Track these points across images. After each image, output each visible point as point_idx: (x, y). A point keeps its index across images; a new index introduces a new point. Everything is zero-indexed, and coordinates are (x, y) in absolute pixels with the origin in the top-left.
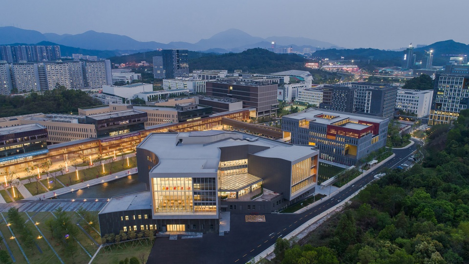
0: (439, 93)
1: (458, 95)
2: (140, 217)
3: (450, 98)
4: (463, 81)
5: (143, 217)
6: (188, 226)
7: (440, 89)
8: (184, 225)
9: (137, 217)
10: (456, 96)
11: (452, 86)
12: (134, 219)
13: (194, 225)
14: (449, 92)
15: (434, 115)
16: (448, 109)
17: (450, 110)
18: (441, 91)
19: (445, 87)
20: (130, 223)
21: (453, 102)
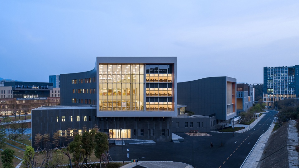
0: (268, 81)
1: (286, 81)
2: (78, 118)
3: (279, 84)
4: (288, 70)
5: (82, 119)
6: (135, 130)
7: (269, 78)
8: (129, 131)
9: (75, 119)
10: (284, 82)
11: (279, 75)
12: (72, 121)
13: (142, 131)
14: (277, 79)
15: (267, 98)
16: (279, 92)
17: (281, 93)
18: (270, 79)
19: (273, 76)
20: (67, 126)
21: (282, 86)
